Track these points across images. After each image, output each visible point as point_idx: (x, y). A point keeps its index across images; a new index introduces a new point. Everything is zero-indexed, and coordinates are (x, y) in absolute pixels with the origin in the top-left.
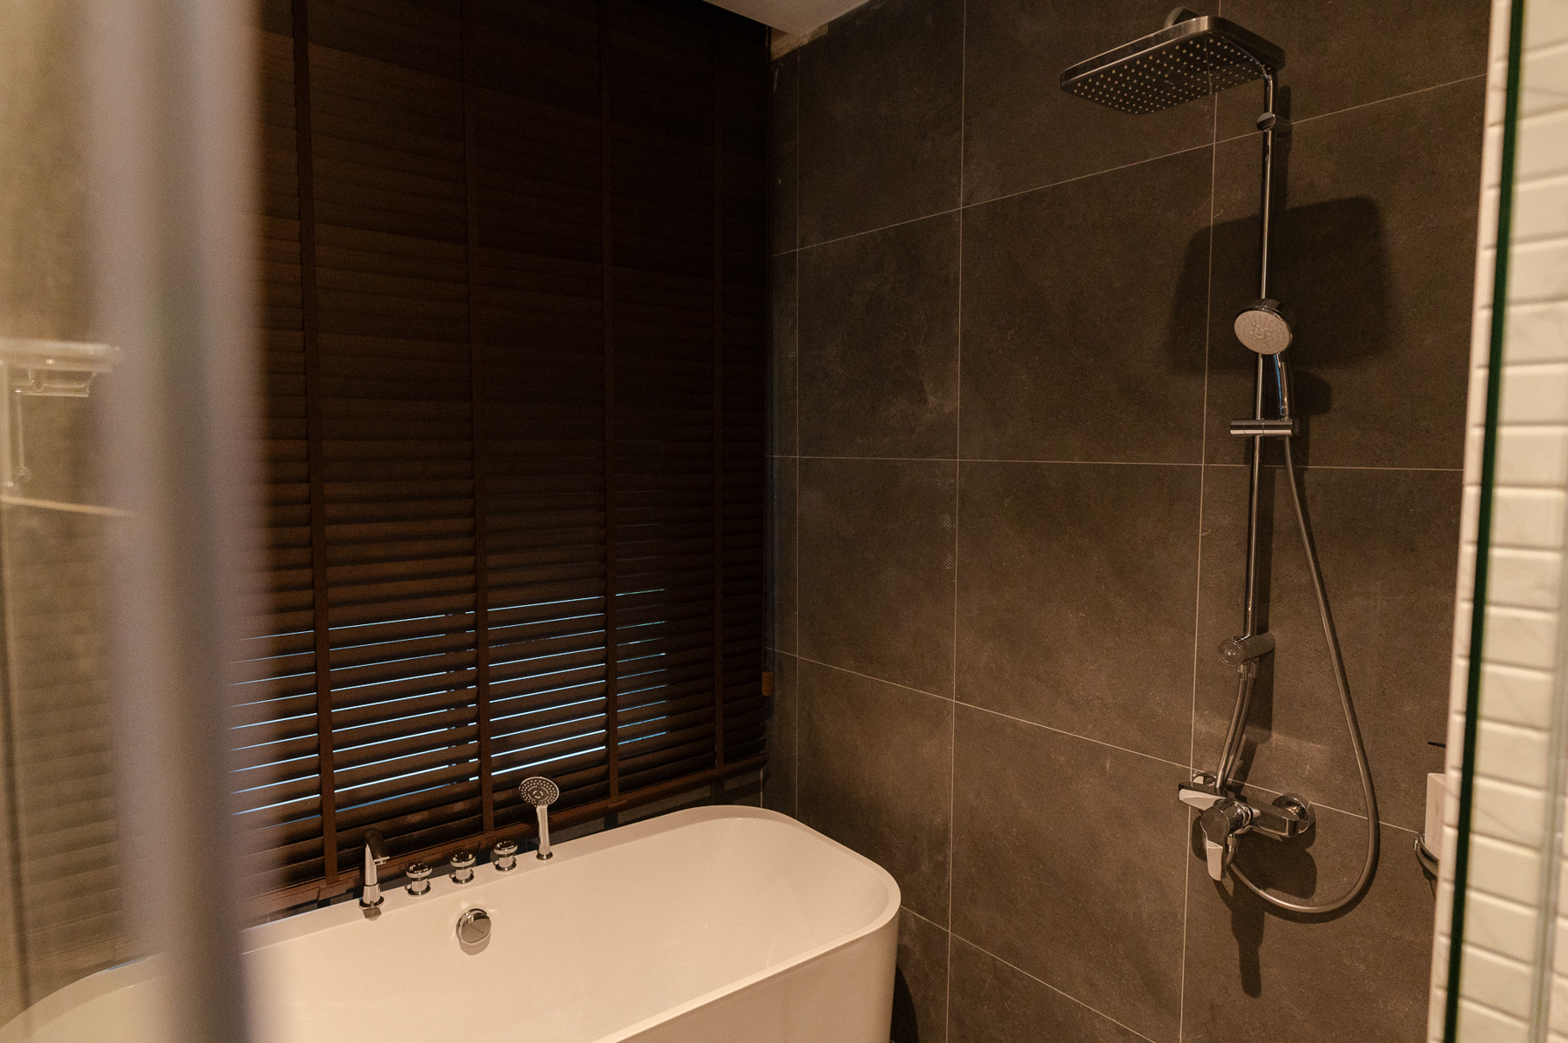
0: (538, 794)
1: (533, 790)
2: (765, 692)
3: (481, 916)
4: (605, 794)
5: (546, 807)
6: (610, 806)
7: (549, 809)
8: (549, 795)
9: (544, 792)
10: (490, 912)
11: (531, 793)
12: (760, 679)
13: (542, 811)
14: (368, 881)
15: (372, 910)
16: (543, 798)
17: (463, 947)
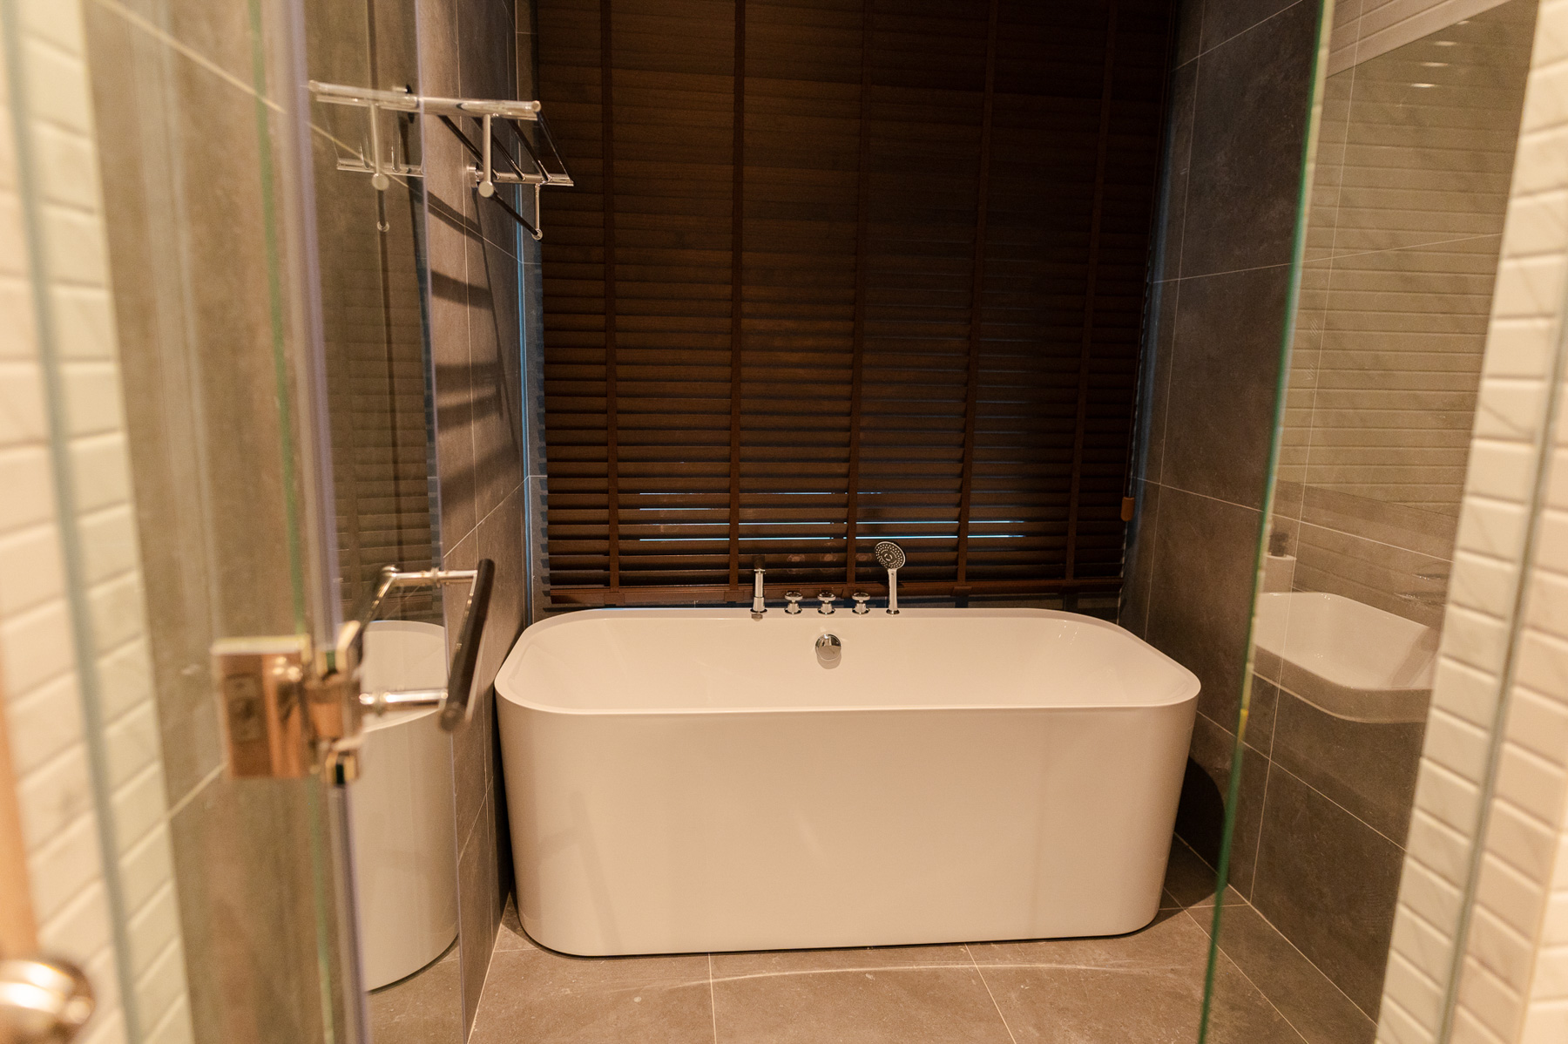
0: (889, 557)
1: (885, 553)
2: (1125, 517)
3: (835, 642)
4: (953, 577)
5: (895, 570)
6: (956, 588)
7: (899, 572)
8: (897, 559)
9: (893, 556)
10: (841, 640)
11: (883, 555)
12: (1120, 505)
13: (892, 573)
14: (757, 595)
15: (757, 615)
16: (892, 561)
17: (820, 662)
